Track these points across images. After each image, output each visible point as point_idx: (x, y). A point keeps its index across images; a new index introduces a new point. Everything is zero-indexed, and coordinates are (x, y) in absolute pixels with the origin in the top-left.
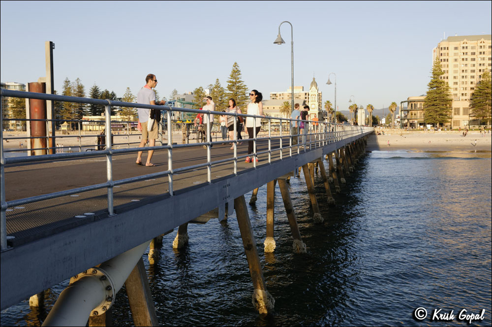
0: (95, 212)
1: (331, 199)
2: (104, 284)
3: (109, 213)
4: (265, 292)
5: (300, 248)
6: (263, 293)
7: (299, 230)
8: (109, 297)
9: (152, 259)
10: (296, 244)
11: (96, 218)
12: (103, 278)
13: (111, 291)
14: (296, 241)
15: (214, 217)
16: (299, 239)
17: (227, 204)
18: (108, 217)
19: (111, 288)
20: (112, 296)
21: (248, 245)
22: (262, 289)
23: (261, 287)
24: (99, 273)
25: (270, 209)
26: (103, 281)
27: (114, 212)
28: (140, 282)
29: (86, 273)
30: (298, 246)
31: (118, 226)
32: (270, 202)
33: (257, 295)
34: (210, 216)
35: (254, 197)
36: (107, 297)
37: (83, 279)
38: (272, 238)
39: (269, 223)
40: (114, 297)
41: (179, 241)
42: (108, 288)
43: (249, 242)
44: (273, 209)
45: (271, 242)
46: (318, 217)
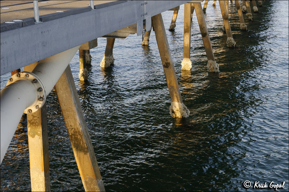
0: (23, 20)
1: (244, 25)
2: (36, 86)
3: (35, 21)
4: (181, 104)
5: (213, 68)
6: (179, 105)
7: (213, 55)
8: (41, 97)
9: (82, 77)
10: (210, 64)
11: (24, 24)
12: (35, 81)
13: (42, 92)
14: (210, 61)
15: (133, 32)
16: (213, 60)
17: (144, 21)
18: (34, 24)
19: (42, 89)
20: (43, 96)
21: (166, 63)
22: (178, 102)
23: (178, 100)
24: (31, 77)
25: (186, 33)
26: (35, 84)
27: (40, 20)
28: (69, 90)
29: (20, 76)
30: (211, 66)
31: (44, 32)
32: (187, 26)
33: (174, 107)
34: (130, 32)
35: (173, 24)
36: (39, 97)
37: (18, 82)
38: (189, 59)
39: (186, 46)
40: (45, 98)
41: (105, 62)
42: (40, 90)
43: (167, 60)
44: (189, 33)
45: (188, 63)
46: (231, 41)
